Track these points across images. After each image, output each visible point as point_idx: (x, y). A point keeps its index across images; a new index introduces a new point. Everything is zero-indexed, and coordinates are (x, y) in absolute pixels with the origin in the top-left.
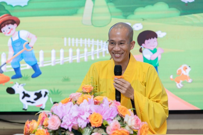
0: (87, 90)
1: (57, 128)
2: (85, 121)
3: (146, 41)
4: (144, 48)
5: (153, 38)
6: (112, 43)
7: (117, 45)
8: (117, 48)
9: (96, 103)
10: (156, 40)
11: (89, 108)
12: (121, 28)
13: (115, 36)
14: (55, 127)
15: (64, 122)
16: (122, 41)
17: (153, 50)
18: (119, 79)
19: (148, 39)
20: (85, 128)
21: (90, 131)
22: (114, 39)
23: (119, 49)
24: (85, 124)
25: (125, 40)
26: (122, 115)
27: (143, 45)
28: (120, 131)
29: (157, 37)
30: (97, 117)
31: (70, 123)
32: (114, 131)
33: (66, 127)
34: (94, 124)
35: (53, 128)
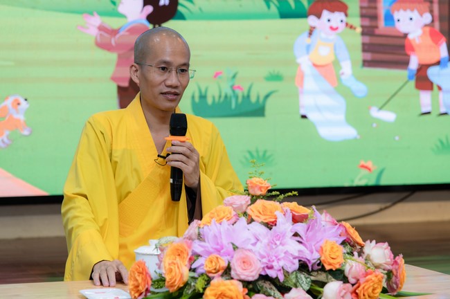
0: (262, 190)
1: (256, 277)
2: (294, 258)
6: (163, 68)
14: (252, 274)
16: (184, 65)
26: (354, 242)
32: (367, 277)
33: (272, 274)
34: (330, 264)
35: (247, 276)
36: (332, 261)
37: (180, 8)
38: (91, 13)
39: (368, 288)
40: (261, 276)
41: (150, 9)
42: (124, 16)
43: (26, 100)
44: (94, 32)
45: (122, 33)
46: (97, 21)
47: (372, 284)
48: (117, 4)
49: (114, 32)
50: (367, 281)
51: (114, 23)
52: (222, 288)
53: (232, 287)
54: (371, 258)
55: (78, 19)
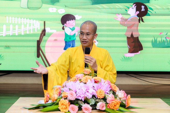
0: (88, 72)
1: (75, 99)
2: (91, 94)
3: (67, 22)
4: (66, 26)
5: (73, 20)
6: (82, 34)
7: (85, 35)
8: (85, 37)
9: (96, 82)
10: (74, 22)
11: (92, 85)
12: (89, 24)
13: (84, 29)
14: (73, 98)
15: (78, 95)
16: (88, 33)
17: (72, 28)
18: (88, 57)
19: (68, 21)
20: (90, 98)
21: (94, 101)
22: (83, 31)
23: (86, 39)
24: (91, 96)
25: (90, 32)
26: (114, 90)
27: (65, 24)
28: (116, 101)
29: (75, 19)
30: (101, 92)
31: (83, 96)
32: (112, 102)
33: (80, 99)
34: (99, 97)
35: (71, 99)
36: (100, 96)
37: (148, 12)
38: (119, 14)
39: (113, 105)
40: (76, 99)
41: (138, 12)
42: (129, 15)
43: (97, 41)
44: (120, 20)
45: (129, 20)
46: (120, 16)
47: (114, 104)
48: (127, 11)
49: (126, 20)
50: (112, 103)
51: (126, 17)
52: (63, 102)
53: (65, 102)
54: (118, 95)
55: (115, 16)
